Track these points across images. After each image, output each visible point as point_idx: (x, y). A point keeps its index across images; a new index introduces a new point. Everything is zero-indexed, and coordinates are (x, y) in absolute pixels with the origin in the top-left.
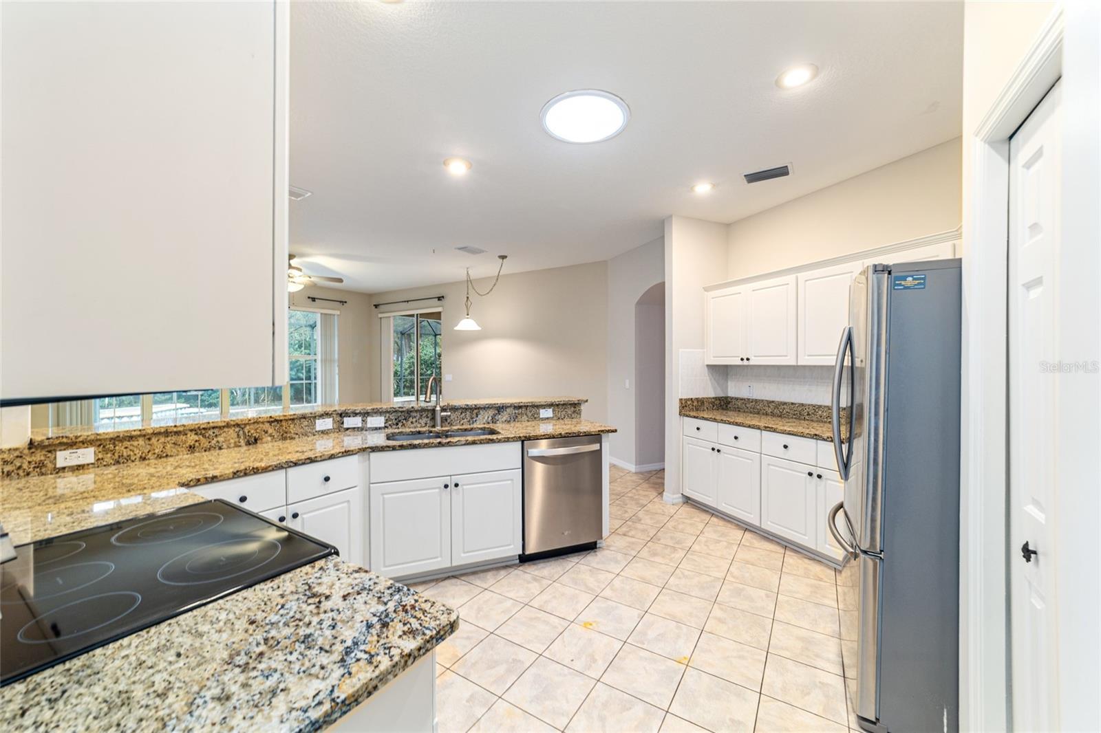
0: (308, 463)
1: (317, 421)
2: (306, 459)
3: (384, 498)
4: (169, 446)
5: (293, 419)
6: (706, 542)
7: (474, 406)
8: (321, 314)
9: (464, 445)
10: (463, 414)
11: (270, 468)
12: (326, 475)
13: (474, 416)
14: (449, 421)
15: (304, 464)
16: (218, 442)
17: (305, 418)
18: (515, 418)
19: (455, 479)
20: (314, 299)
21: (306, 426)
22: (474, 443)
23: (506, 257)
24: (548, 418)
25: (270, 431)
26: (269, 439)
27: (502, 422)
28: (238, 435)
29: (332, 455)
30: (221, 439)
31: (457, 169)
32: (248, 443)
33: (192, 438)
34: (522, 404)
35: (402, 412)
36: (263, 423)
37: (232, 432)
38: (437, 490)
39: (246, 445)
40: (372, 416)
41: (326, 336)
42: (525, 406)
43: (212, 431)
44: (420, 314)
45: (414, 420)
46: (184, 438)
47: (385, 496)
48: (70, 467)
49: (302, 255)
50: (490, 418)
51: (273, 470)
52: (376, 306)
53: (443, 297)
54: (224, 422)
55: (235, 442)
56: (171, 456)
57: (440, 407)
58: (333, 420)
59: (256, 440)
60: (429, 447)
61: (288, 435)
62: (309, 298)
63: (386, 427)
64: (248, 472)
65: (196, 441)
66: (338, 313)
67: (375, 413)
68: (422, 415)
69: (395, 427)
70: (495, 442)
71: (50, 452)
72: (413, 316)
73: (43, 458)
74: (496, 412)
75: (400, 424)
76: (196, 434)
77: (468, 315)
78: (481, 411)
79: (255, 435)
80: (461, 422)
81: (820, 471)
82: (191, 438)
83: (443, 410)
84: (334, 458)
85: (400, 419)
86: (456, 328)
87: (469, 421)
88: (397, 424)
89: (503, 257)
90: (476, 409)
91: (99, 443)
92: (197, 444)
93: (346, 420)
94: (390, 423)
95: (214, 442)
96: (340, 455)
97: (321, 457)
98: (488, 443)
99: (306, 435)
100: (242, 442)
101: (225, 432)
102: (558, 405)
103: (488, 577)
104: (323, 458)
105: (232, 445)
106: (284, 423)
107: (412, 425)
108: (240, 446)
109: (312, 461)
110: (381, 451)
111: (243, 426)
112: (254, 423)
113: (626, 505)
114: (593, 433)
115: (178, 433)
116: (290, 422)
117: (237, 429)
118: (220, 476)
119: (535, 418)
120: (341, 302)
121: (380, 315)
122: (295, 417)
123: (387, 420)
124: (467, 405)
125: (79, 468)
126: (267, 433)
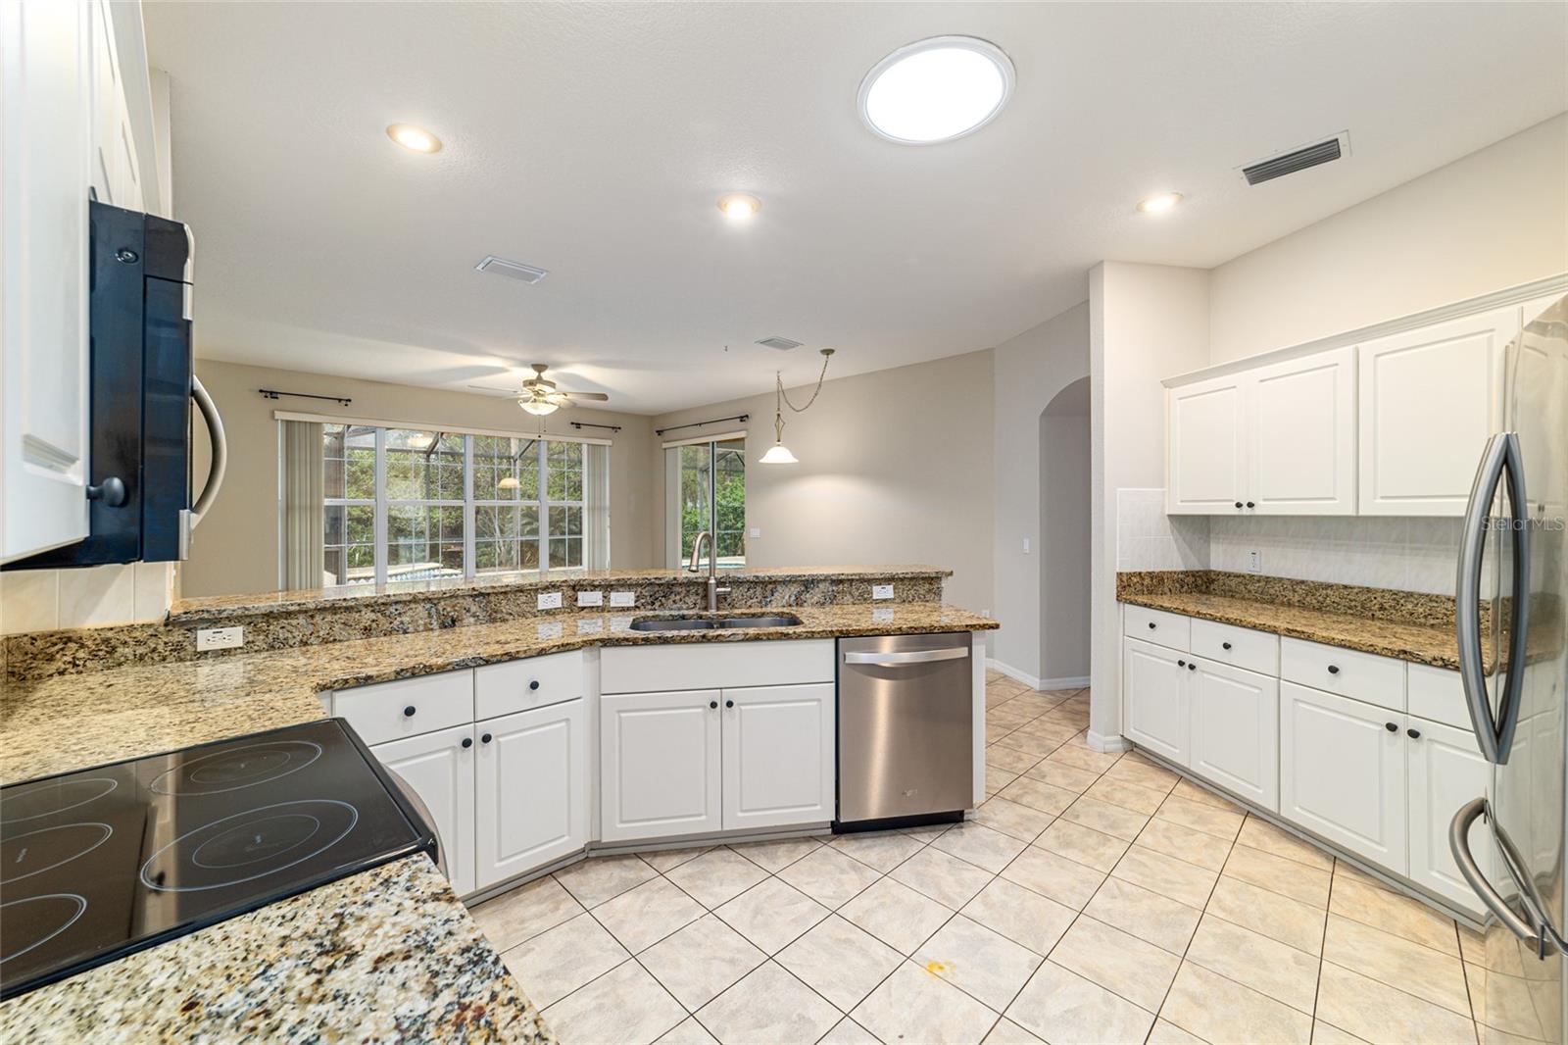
0: (506, 661)
1: (539, 596)
2: (502, 655)
3: (620, 717)
4: (337, 627)
5: (505, 593)
6: (1167, 829)
7: (767, 579)
8: (588, 445)
9: (742, 640)
10: (751, 591)
11: (450, 667)
12: (535, 680)
13: (768, 593)
14: (729, 600)
15: (499, 662)
16: (402, 623)
17: (522, 591)
18: (833, 599)
19: (728, 695)
20: (578, 426)
21: (524, 603)
22: (757, 638)
23: (832, 351)
24: (885, 600)
25: (474, 609)
26: (472, 620)
27: (812, 604)
28: (429, 614)
29: (543, 649)
30: (405, 619)
31: (739, 213)
32: (443, 626)
33: (368, 616)
34: (843, 577)
35: (659, 585)
36: (463, 597)
37: (420, 610)
38: (700, 710)
39: (440, 628)
40: (618, 591)
41: (596, 475)
42: (849, 580)
43: (394, 607)
44: (718, 442)
45: (678, 597)
46: (357, 616)
47: (623, 715)
48: (215, 652)
49: (556, 365)
50: (793, 598)
51: (454, 670)
52: (659, 433)
53: (747, 416)
54: (410, 594)
55: (425, 624)
56: (340, 641)
57: (716, 579)
58: (563, 595)
59: (453, 621)
60: (688, 643)
61: (499, 616)
62: (572, 423)
63: (637, 607)
64: (417, 671)
65: (373, 621)
66: (609, 442)
67: (622, 586)
68: (688, 591)
69: (650, 607)
70: (791, 638)
71: (189, 630)
72: (706, 444)
73: (181, 638)
74: (803, 589)
75: (657, 604)
76: (373, 611)
77: (779, 441)
78: (779, 588)
79: (452, 614)
80: (749, 603)
81: (1415, 724)
82: (366, 616)
83: (720, 583)
84: (546, 654)
85: (657, 595)
86: (761, 461)
87: (760, 602)
88: (653, 603)
89: (828, 352)
90: (770, 583)
91: (248, 620)
92: (374, 625)
93: (581, 595)
94: (643, 601)
95: (396, 622)
96: (554, 650)
97: (525, 651)
98: (779, 639)
99: (524, 616)
100: (435, 625)
101: (411, 609)
102: (902, 580)
103: (779, 854)
104: (528, 654)
105: (421, 628)
106: (492, 598)
107: (675, 606)
108: (432, 629)
109: (512, 657)
110: (616, 646)
111: (436, 602)
112: (451, 597)
113: (1021, 747)
114: (956, 629)
115: (348, 609)
116: (502, 597)
117: (428, 606)
118: (378, 677)
119: (865, 599)
120: (613, 428)
121: (665, 445)
122: (508, 589)
123: (638, 597)
124: (757, 577)
125: (225, 653)
126: (468, 611)
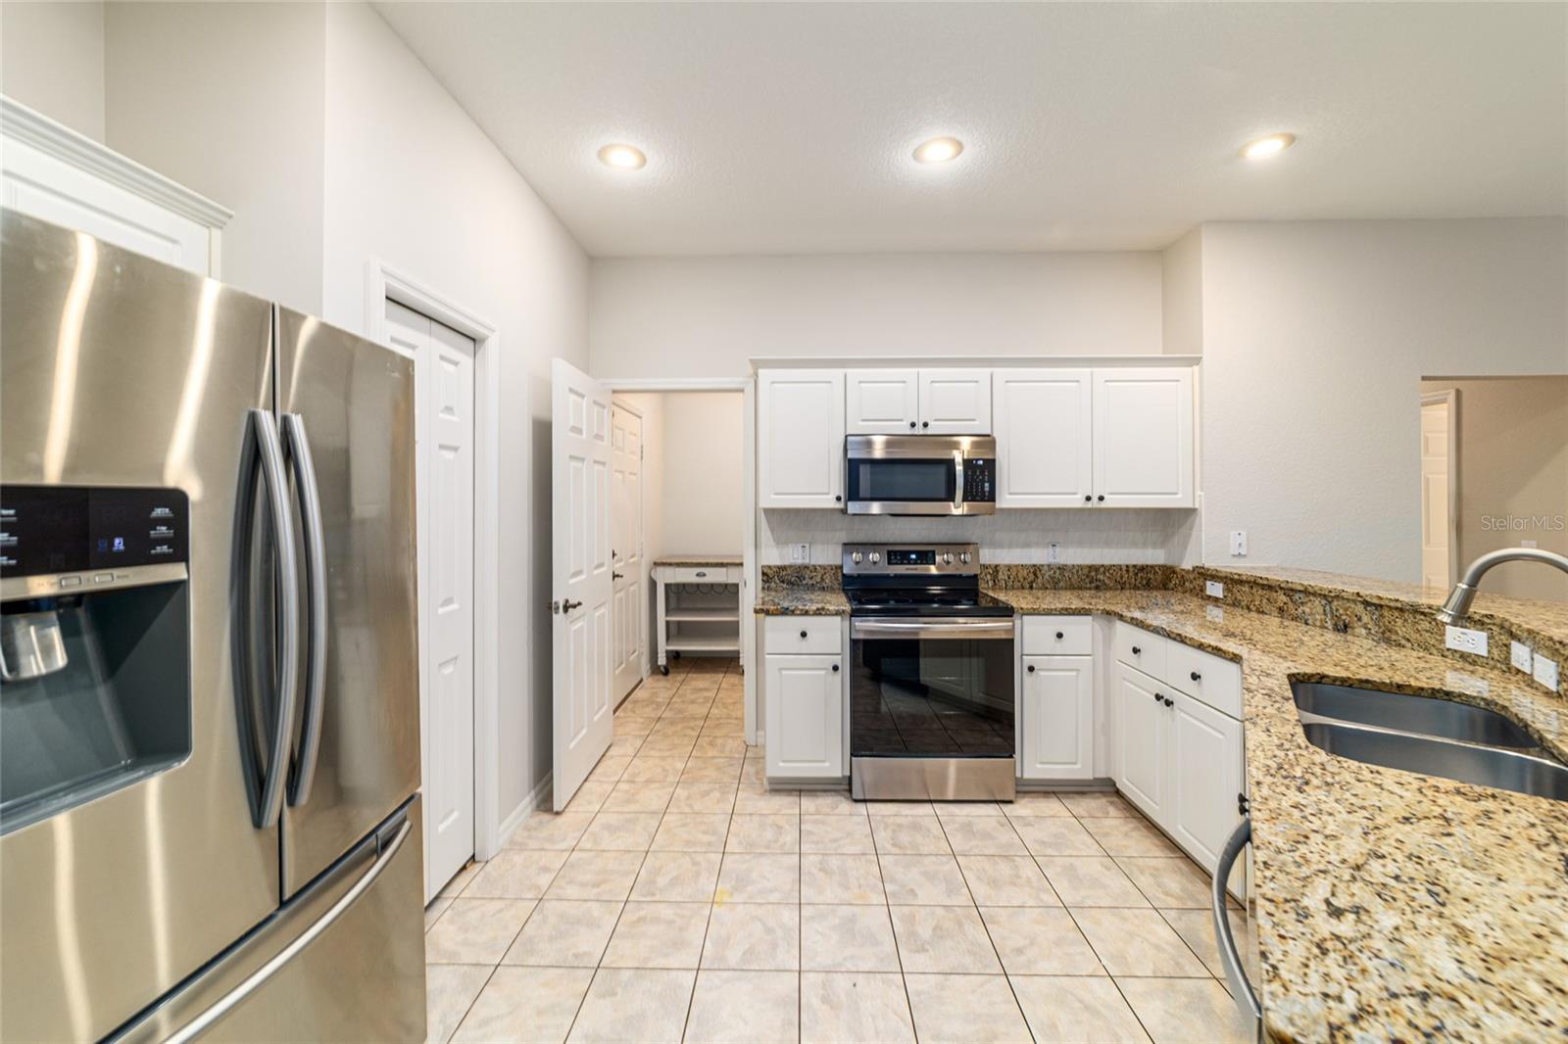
1: (1447, 627)
4: (1264, 601)
5: (1401, 610)
16: (1304, 612)
17: (1422, 614)
21: (1427, 631)
25: (1366, 619)
26: (1364, 631)
28: (1325, 611)
30: (1307, 609)
32: (1336, 629)
36: (1354, 601)
37: (1317, 604)
39: (1333, 629)
43: (1299, 595)
46: (1275, 594)
48: (1212, 598)
54: (1302, 585)
55: (1321, 620)
56: (1266, 614)
58: (1490, 636)
59: (1345, 626)
61: (1394, 637)
65: (1285, 603)
71: (1205, 579)
73: (1203, 584)
76: (1284, 594)
79: (1344, 617)
82: (1280, 598)
91: (1224, 580)
92: (1285, 608)
95: (1300, 610)
100: (1329, 625)
101: (1310, 601)
105: (1317, 623)
106: (1386, 612)
108: (1325, 628)
111: (1330, 599)
112: (1337, 596)
115: (1269, 587)
116: (1396, 614)
117: (1324, 602)
125: (1216, 600)
126: (1360, 619)
